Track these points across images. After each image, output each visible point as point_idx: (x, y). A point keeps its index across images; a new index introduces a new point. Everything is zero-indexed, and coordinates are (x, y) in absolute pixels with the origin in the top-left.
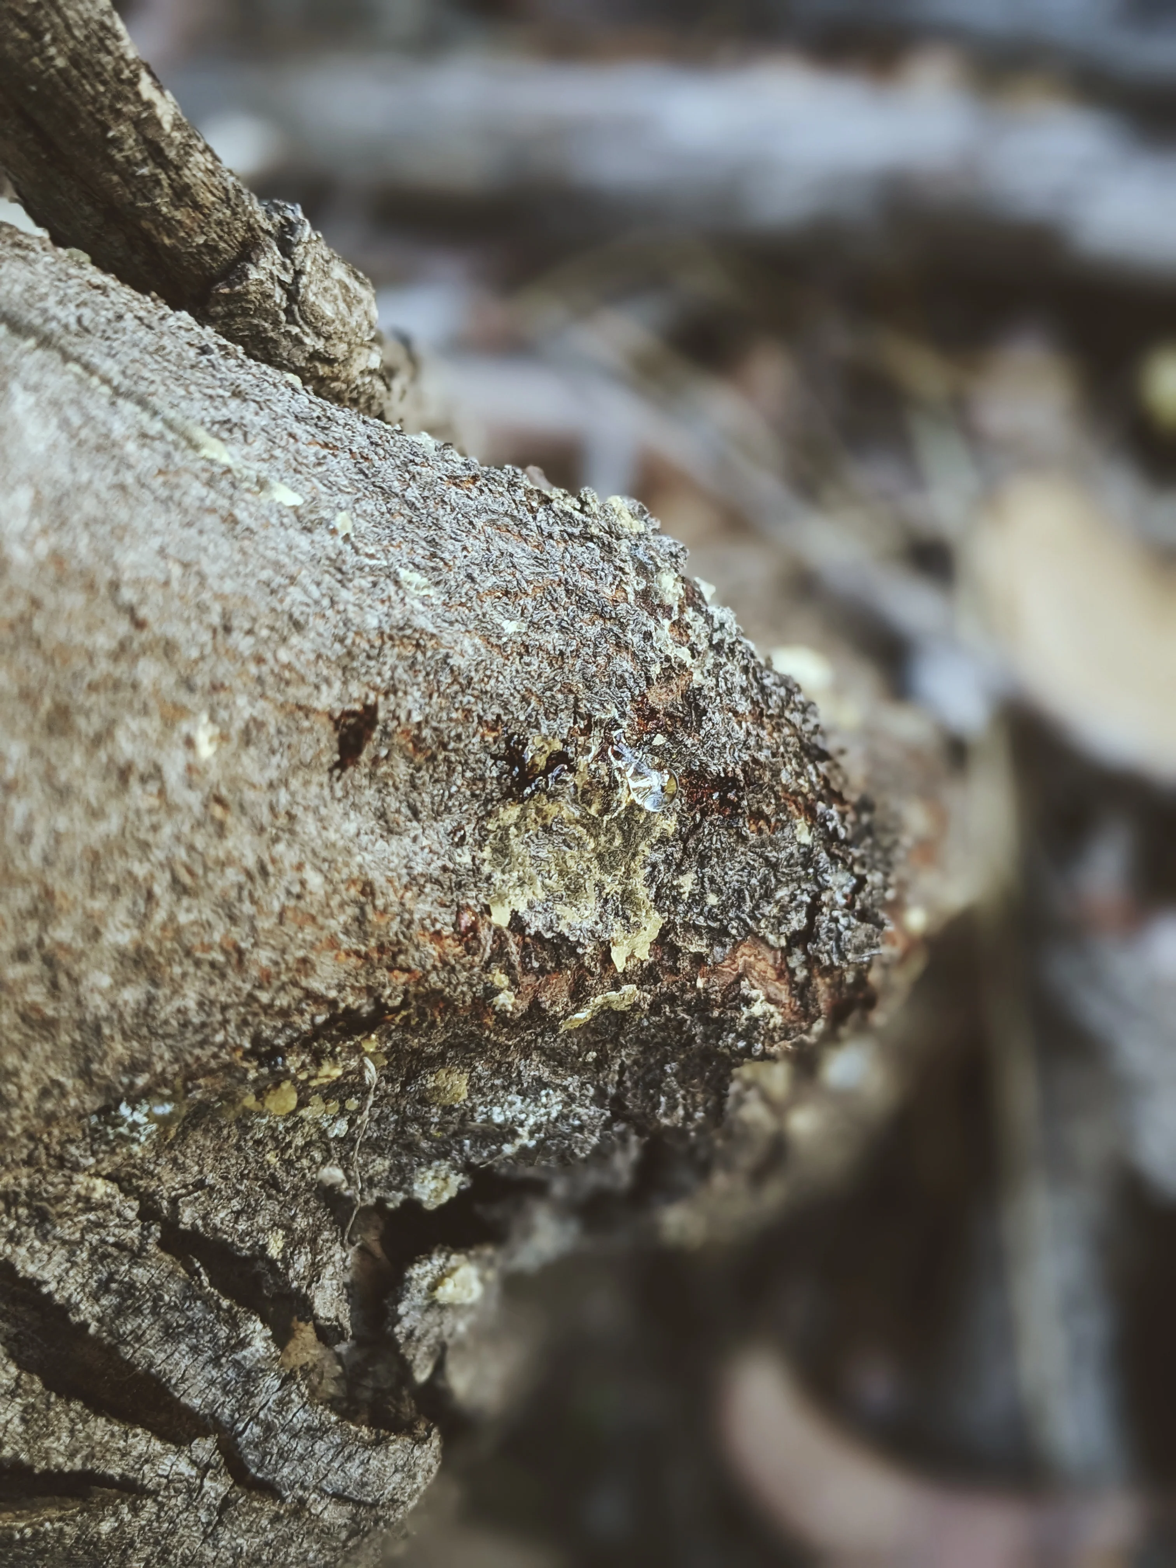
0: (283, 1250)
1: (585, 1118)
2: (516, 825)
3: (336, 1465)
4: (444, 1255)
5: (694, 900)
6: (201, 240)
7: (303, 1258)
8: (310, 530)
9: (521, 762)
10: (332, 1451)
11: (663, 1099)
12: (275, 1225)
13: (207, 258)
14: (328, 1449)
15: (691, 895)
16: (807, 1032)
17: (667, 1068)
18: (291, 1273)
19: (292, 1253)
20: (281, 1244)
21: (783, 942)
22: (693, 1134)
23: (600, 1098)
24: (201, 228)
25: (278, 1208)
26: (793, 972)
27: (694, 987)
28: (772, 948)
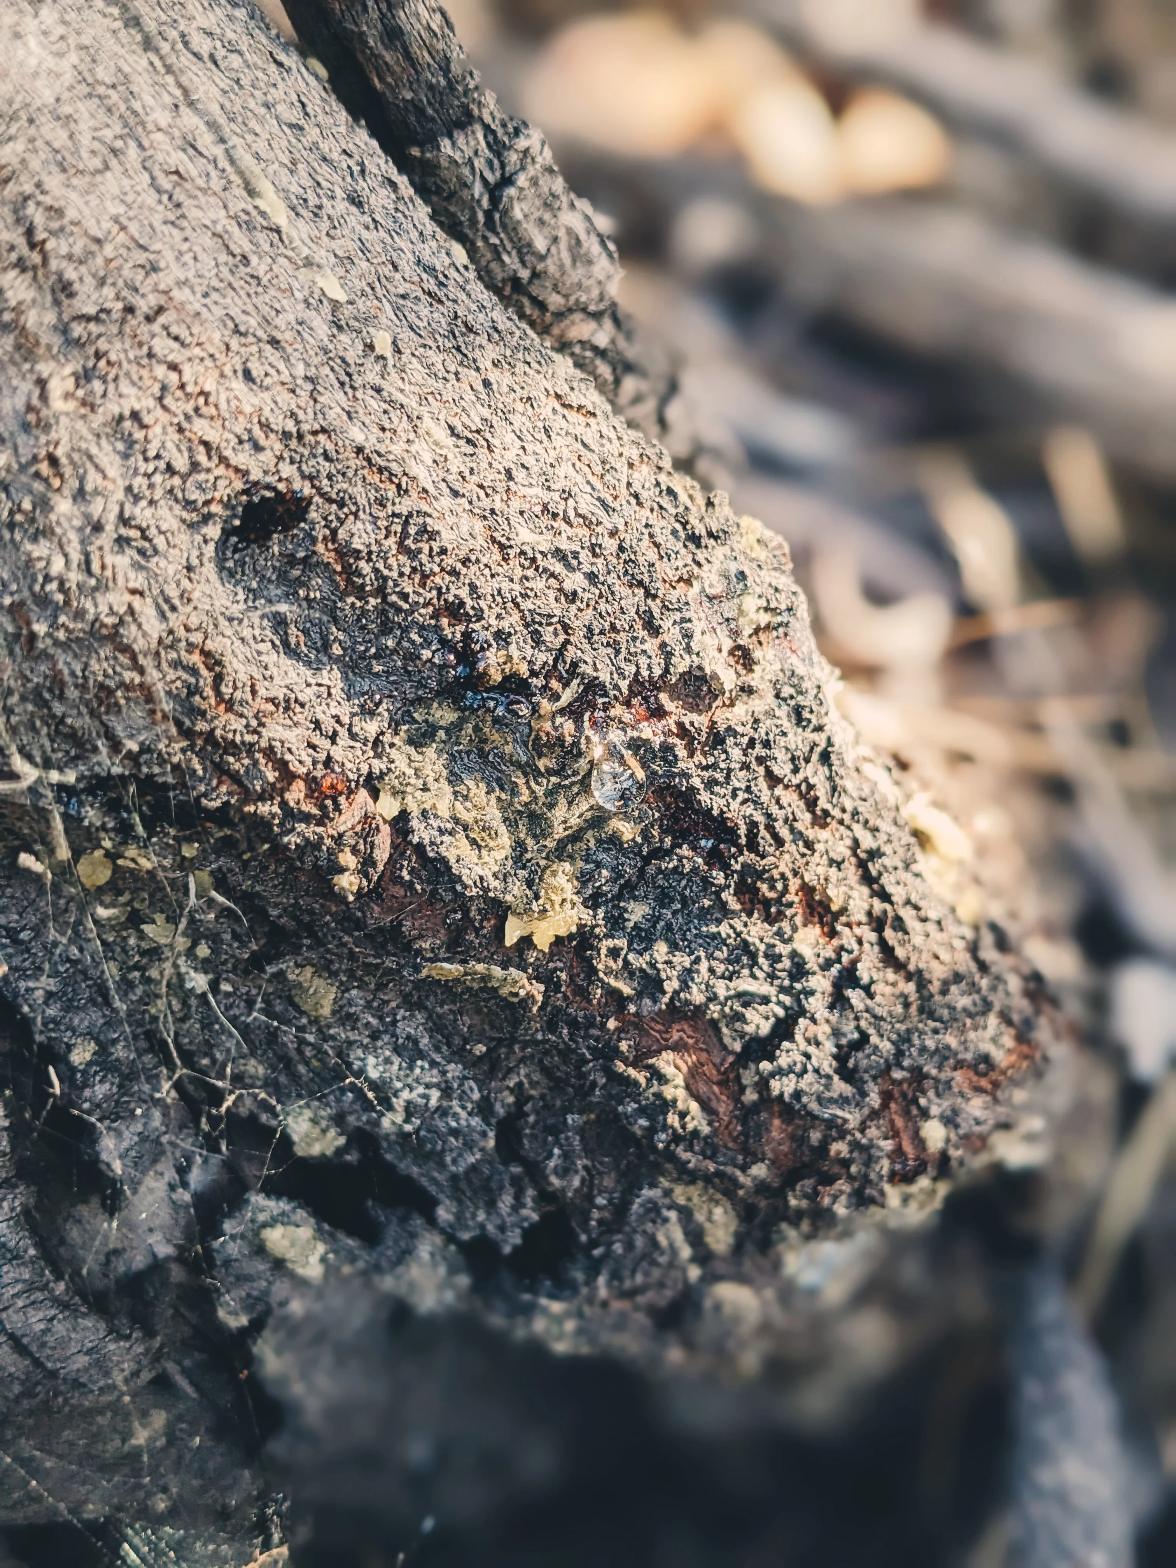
0: (89, 1064)
1: (463, 1123)
2: (447, 731)
3: (20, 1303)
4: (293, 1205)
5: (638, 935)
6: (409, 96)
7: (107, 1086)
8: (340, 328)
9: (473, 665)
10: (19, 1287)
11: (556, 1151)
12: (90, 1034)
13: (413, 118)
14: (17, 1281)
15: (636, 927)
16: (744, 1168)
17: (570, 1119)
18: (87, 1093)
19: (96, 1073)
20: (88, 1056)
21: (737, 1047)
22: (593, 1223)
23: (484, 1109)
24: (411, 83)
25: (101, 1021)
26: (742, 1089)
27: (603, 1025)
28: (724, 1047)
